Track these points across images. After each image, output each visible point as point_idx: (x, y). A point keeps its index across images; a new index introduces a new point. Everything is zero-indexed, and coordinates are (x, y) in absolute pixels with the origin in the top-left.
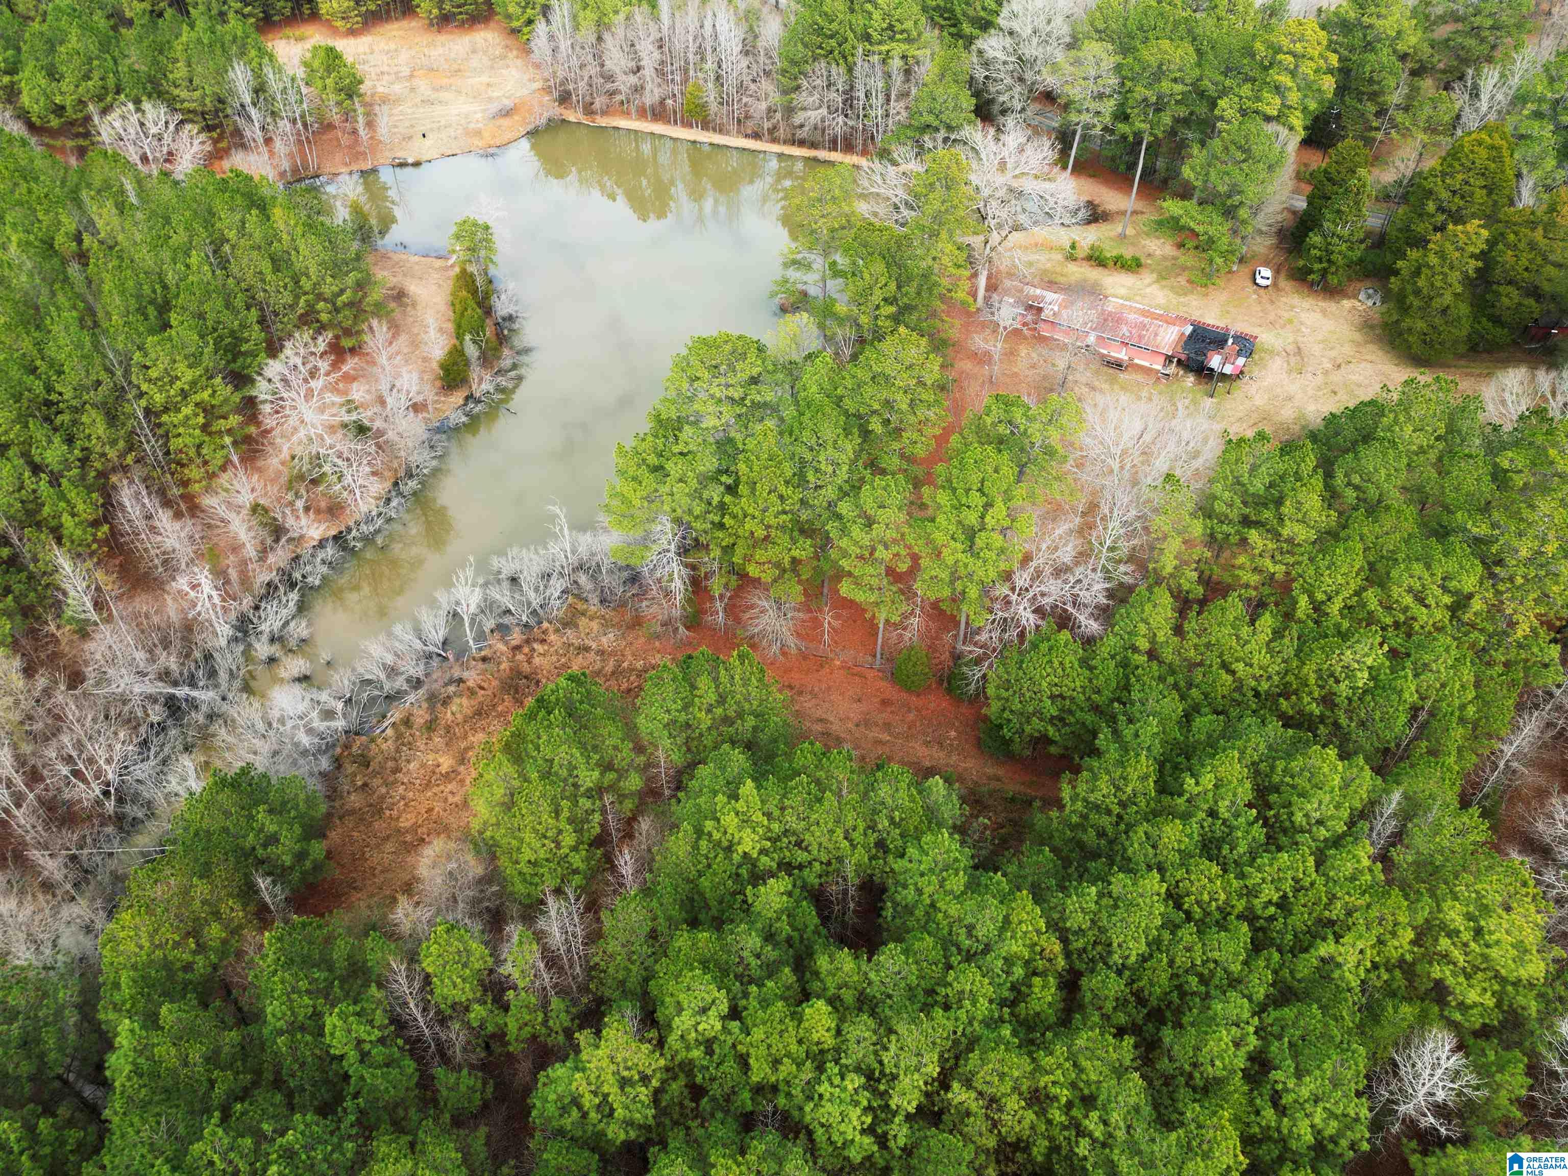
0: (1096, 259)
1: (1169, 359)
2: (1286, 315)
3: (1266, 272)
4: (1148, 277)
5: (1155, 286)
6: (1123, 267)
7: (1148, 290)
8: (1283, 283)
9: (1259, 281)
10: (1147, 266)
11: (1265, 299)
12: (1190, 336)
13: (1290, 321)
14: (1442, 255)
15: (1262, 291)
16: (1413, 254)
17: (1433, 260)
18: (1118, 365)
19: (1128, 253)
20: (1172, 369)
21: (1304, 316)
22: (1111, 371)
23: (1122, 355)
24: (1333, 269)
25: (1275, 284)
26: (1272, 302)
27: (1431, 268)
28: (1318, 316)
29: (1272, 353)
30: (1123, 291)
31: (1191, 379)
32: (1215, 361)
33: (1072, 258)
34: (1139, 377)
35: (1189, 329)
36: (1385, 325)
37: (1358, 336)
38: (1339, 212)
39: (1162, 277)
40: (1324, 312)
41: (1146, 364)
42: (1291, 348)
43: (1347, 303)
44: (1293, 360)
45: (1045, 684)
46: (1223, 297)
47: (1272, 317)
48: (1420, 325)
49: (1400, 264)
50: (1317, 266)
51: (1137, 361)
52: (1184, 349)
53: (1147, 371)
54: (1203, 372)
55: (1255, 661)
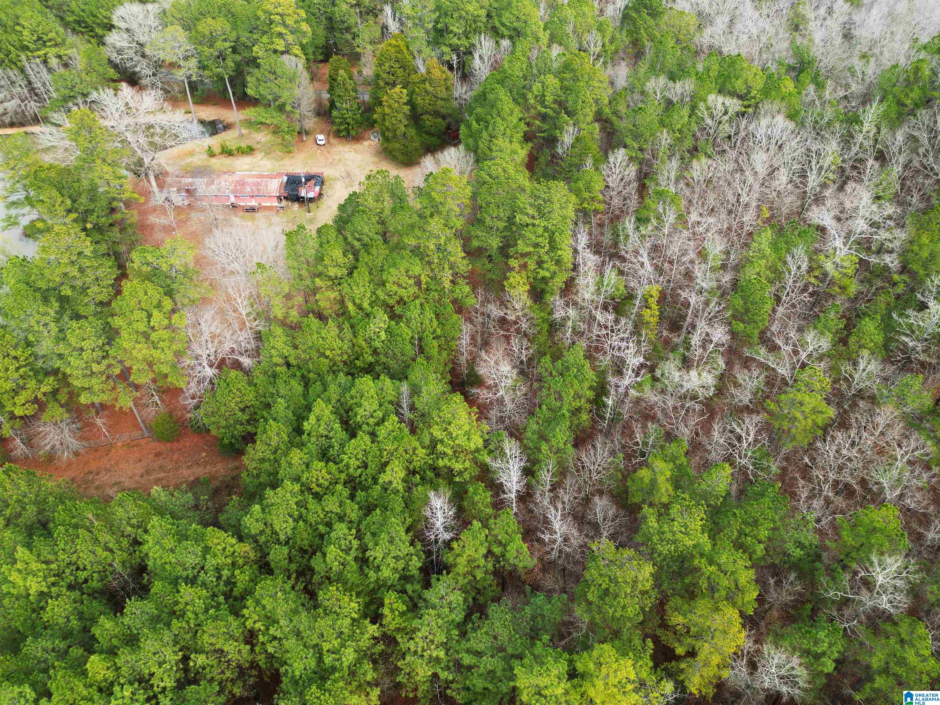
0: (227, 152)
1: (279, 199)
2: (337, 157)
3: (321, 137)
4: (259, 155)
5: (264, 160)
6: (243, 153)
7: (261, 163)
8: (333, 141)
9: (319, 142)
10: (258, 149)
11: (325, 152)
12: (287, 182)
13: (340, 160)
14: (390, 107)
15: (322, 148)
16: (378, 109)
17: (387, 110)
18: (252, 210)
19: (243, 145)
20: (284, 203)
21: (347, 156)
22: (249, 214)
23: (253, 203)
24: (350, 127)
25: (328, 142)
26: (329, 152)
27: (388, 115)
28: (353, 153)
29: (335, 179)
30: (246, 167)
31: (296, 206)
32: (303, 193)
33: (212, 155)
34: (267, 213)
35: (285, 178)
36: (385, 150)
37: (376, 159)
38: (339, 96)
39: (268, 153)
40: (356, 151)
41: (269, 204)
42: (344, 174)
43: (366, 143)
44: (347, 180)
45: (233, 405)
46: (302, 156)
47: (330, 160)
48: (397, 146)
49: (375, 116)
50: (342, 127)
51: (263, 204)
52: (285, 190)
53: (270, 208)
54: (299, 200)
55: (335, 347)
